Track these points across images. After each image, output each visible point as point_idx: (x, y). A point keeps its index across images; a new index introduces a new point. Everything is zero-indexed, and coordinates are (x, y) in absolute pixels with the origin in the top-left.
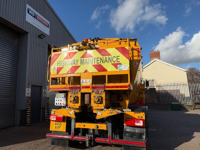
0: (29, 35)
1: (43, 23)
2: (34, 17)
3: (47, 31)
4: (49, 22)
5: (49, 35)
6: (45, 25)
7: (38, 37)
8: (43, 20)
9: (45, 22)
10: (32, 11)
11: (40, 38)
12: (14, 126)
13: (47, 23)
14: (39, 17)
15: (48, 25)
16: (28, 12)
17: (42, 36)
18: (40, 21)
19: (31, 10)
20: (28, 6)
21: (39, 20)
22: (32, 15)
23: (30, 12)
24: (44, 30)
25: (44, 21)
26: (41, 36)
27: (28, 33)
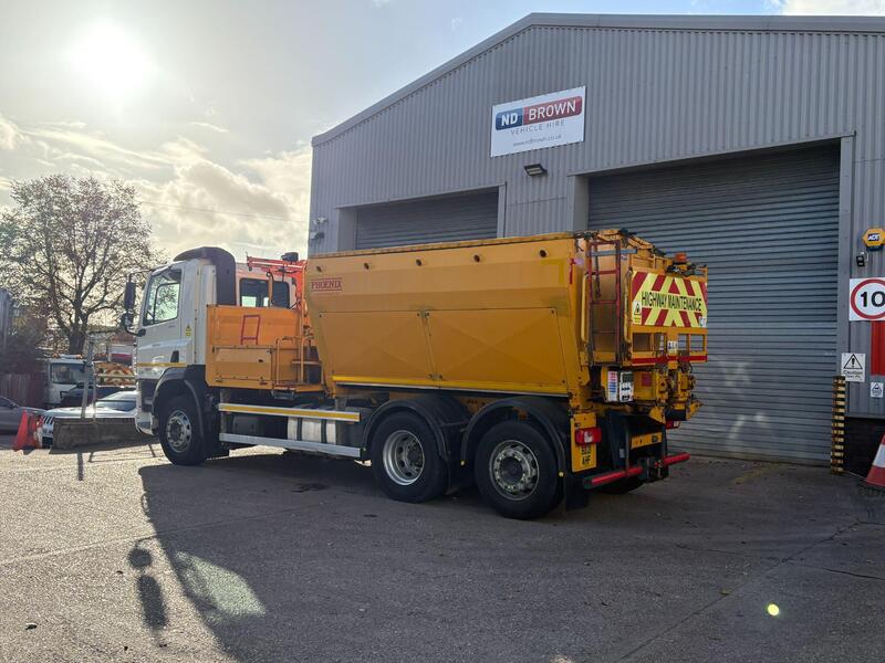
1: (555, 117)
3: (571, 130)
6: (566, 115)
8: (553, 103)
10: (510, 112)
13: (571, 100)
14: (536, 107)
15: (579, 105)
16: (499, 127)
18: (542, 120)
19: (505, 113)
20: (497, 109)
21: (536, 121)
23: (505, 120)
25: (558, 103)
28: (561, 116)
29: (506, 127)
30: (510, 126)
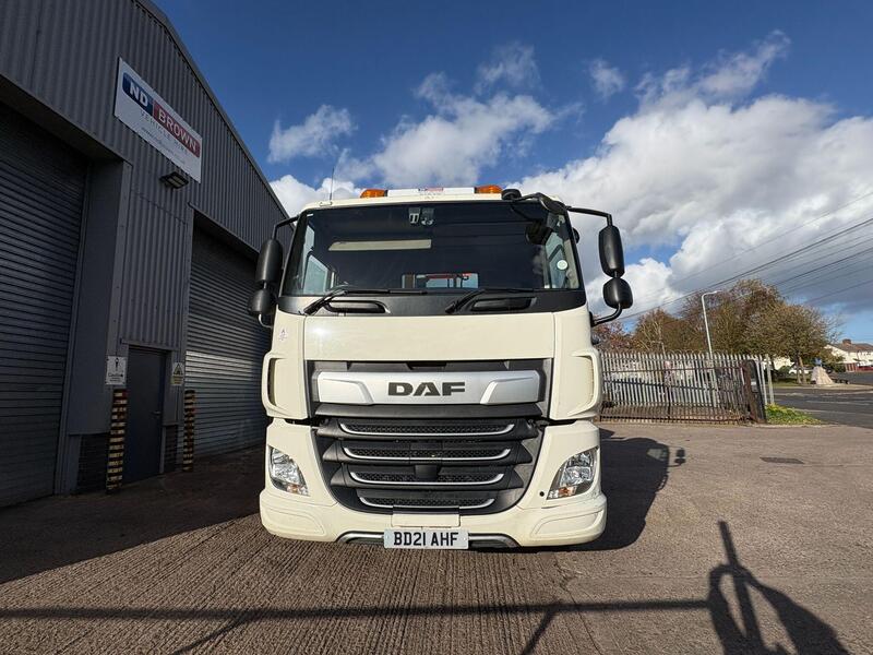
0: (126, 169)
1: (179, 138)
2: (149, 109)
3: (192, 166)
4: (199, 139)
5: (198, 179)
6: (188, 147)
7: (158, 182)
8: (180, 126)
9: (188, 134)
10: (141, 89)
11: (166, 186)
12: (53, 494)
13: (194, 140)
14: (167, 114)
15: (198, 148)
17: (173, 179)
18: (168, 129)
19: (136, 85)
20: (125, 68)
21: (164, 125)
22: (141, 101)
23: (133, 89)
24: (183, 162)
25: (184, 131)
26: (171, 180)
27: (122, 160)
28: (183, 142)
29: (133, 97)
30: (138, 102)
